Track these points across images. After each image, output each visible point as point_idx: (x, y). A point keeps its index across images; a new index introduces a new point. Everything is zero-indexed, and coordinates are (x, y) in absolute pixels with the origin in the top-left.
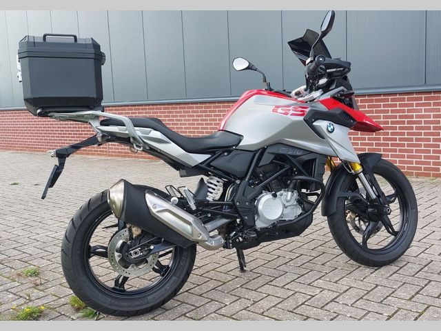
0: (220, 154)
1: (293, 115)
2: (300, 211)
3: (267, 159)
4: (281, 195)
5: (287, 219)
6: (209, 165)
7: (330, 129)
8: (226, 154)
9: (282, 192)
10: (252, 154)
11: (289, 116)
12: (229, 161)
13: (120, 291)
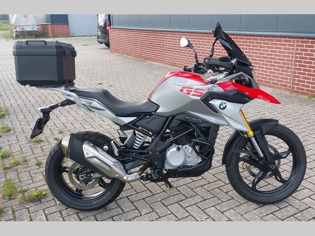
0: (144, 117)
1: (193, 95)
2: (200, 160)
3: (175, 123)
4: (186, 148)
5: (189, 165)
6: (134, 124)
7: (222, 107)
8: (148, 117)
9: (187, 146)
10: (165, 118)
11: (190, 96)
12: (148, 123)
13: (78, 195)
